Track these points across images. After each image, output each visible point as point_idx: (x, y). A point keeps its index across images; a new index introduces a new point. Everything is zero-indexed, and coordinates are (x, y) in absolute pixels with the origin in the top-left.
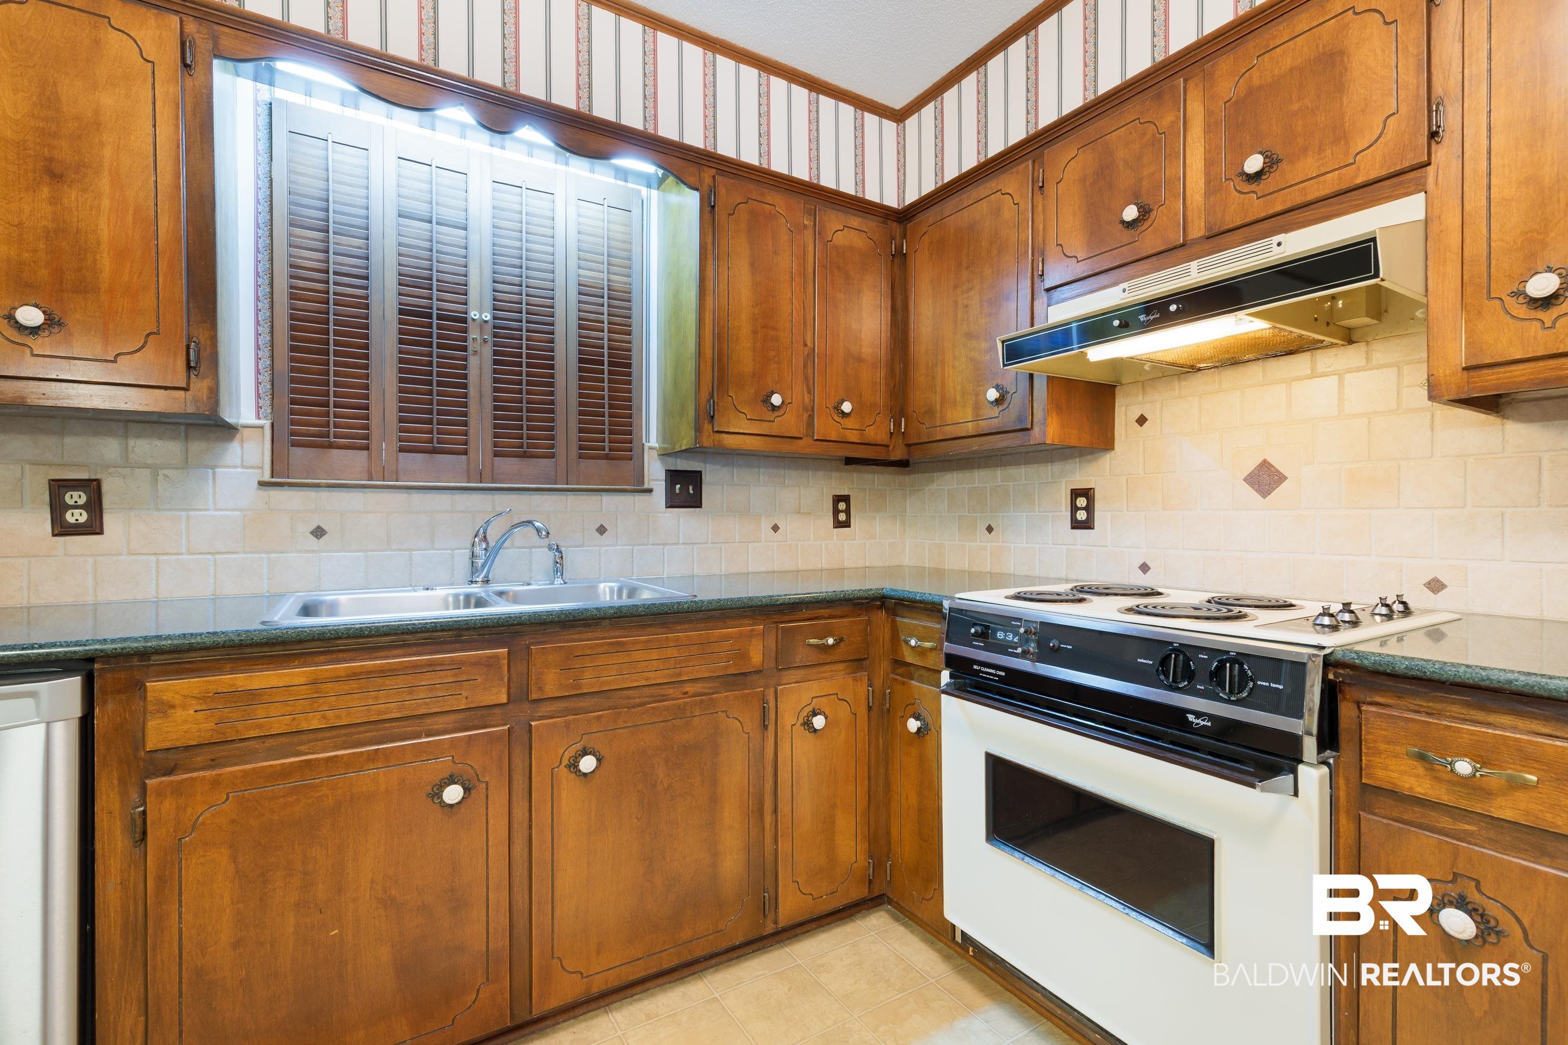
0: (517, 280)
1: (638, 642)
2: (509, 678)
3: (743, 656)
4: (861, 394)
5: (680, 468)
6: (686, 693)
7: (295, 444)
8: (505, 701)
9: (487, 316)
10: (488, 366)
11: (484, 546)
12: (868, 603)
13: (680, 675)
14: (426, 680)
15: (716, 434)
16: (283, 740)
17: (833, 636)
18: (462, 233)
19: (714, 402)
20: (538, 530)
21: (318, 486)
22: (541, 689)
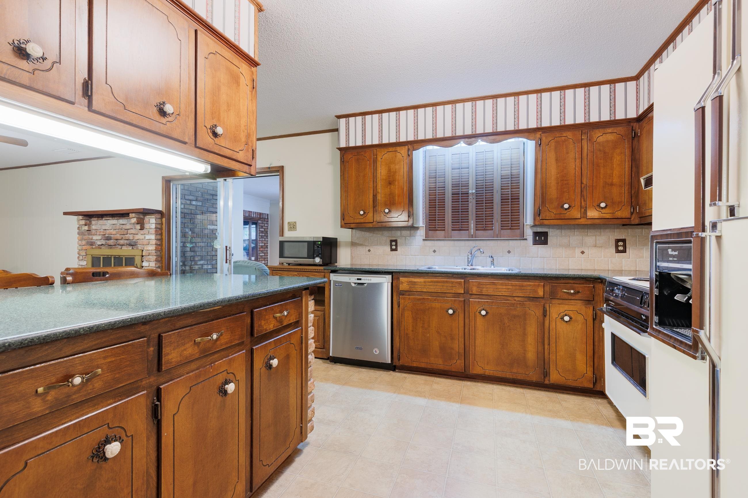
0: (482, 179)
1: (499, 283)
2: (464, 287)
3: (536, 292)
4: (613, 199)
5: (538, 231)
6: (515, 300)
7: (430, 230)
8: (463, 293)
9: (474, 191)
10: (474, 205)
11: (471, 256)
12: (594, 280)
13: (513, 294)
14: (446, 285)
15: (541, 220)
16: (420, 293)
17: (573, 290)
18: (467, 169)
19: (540, 210)
20: (481, 252)
21: (434, 240)
22: (472, 291)
